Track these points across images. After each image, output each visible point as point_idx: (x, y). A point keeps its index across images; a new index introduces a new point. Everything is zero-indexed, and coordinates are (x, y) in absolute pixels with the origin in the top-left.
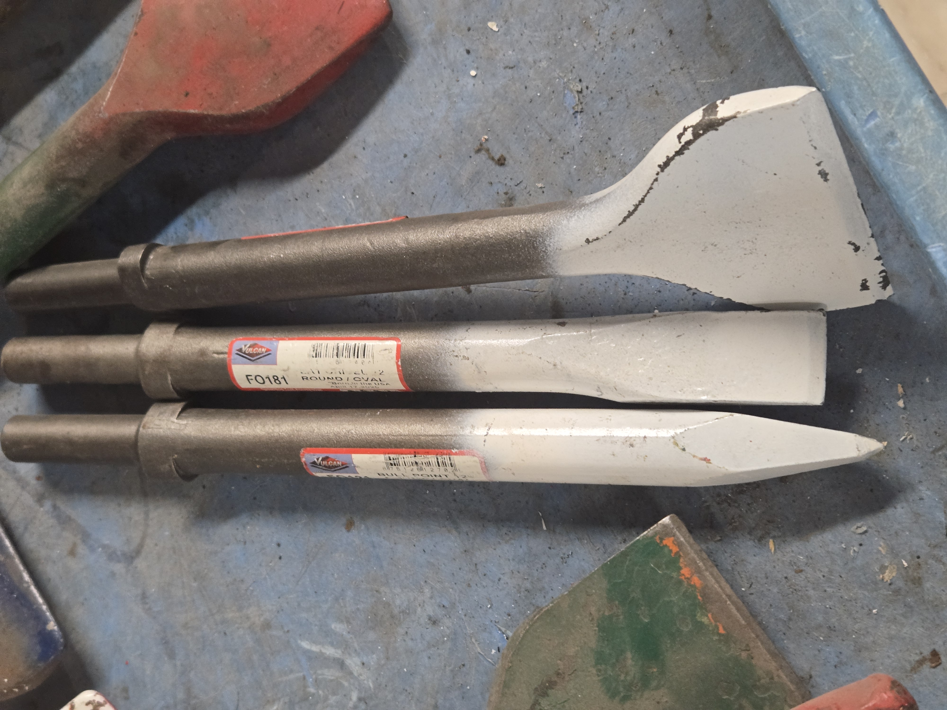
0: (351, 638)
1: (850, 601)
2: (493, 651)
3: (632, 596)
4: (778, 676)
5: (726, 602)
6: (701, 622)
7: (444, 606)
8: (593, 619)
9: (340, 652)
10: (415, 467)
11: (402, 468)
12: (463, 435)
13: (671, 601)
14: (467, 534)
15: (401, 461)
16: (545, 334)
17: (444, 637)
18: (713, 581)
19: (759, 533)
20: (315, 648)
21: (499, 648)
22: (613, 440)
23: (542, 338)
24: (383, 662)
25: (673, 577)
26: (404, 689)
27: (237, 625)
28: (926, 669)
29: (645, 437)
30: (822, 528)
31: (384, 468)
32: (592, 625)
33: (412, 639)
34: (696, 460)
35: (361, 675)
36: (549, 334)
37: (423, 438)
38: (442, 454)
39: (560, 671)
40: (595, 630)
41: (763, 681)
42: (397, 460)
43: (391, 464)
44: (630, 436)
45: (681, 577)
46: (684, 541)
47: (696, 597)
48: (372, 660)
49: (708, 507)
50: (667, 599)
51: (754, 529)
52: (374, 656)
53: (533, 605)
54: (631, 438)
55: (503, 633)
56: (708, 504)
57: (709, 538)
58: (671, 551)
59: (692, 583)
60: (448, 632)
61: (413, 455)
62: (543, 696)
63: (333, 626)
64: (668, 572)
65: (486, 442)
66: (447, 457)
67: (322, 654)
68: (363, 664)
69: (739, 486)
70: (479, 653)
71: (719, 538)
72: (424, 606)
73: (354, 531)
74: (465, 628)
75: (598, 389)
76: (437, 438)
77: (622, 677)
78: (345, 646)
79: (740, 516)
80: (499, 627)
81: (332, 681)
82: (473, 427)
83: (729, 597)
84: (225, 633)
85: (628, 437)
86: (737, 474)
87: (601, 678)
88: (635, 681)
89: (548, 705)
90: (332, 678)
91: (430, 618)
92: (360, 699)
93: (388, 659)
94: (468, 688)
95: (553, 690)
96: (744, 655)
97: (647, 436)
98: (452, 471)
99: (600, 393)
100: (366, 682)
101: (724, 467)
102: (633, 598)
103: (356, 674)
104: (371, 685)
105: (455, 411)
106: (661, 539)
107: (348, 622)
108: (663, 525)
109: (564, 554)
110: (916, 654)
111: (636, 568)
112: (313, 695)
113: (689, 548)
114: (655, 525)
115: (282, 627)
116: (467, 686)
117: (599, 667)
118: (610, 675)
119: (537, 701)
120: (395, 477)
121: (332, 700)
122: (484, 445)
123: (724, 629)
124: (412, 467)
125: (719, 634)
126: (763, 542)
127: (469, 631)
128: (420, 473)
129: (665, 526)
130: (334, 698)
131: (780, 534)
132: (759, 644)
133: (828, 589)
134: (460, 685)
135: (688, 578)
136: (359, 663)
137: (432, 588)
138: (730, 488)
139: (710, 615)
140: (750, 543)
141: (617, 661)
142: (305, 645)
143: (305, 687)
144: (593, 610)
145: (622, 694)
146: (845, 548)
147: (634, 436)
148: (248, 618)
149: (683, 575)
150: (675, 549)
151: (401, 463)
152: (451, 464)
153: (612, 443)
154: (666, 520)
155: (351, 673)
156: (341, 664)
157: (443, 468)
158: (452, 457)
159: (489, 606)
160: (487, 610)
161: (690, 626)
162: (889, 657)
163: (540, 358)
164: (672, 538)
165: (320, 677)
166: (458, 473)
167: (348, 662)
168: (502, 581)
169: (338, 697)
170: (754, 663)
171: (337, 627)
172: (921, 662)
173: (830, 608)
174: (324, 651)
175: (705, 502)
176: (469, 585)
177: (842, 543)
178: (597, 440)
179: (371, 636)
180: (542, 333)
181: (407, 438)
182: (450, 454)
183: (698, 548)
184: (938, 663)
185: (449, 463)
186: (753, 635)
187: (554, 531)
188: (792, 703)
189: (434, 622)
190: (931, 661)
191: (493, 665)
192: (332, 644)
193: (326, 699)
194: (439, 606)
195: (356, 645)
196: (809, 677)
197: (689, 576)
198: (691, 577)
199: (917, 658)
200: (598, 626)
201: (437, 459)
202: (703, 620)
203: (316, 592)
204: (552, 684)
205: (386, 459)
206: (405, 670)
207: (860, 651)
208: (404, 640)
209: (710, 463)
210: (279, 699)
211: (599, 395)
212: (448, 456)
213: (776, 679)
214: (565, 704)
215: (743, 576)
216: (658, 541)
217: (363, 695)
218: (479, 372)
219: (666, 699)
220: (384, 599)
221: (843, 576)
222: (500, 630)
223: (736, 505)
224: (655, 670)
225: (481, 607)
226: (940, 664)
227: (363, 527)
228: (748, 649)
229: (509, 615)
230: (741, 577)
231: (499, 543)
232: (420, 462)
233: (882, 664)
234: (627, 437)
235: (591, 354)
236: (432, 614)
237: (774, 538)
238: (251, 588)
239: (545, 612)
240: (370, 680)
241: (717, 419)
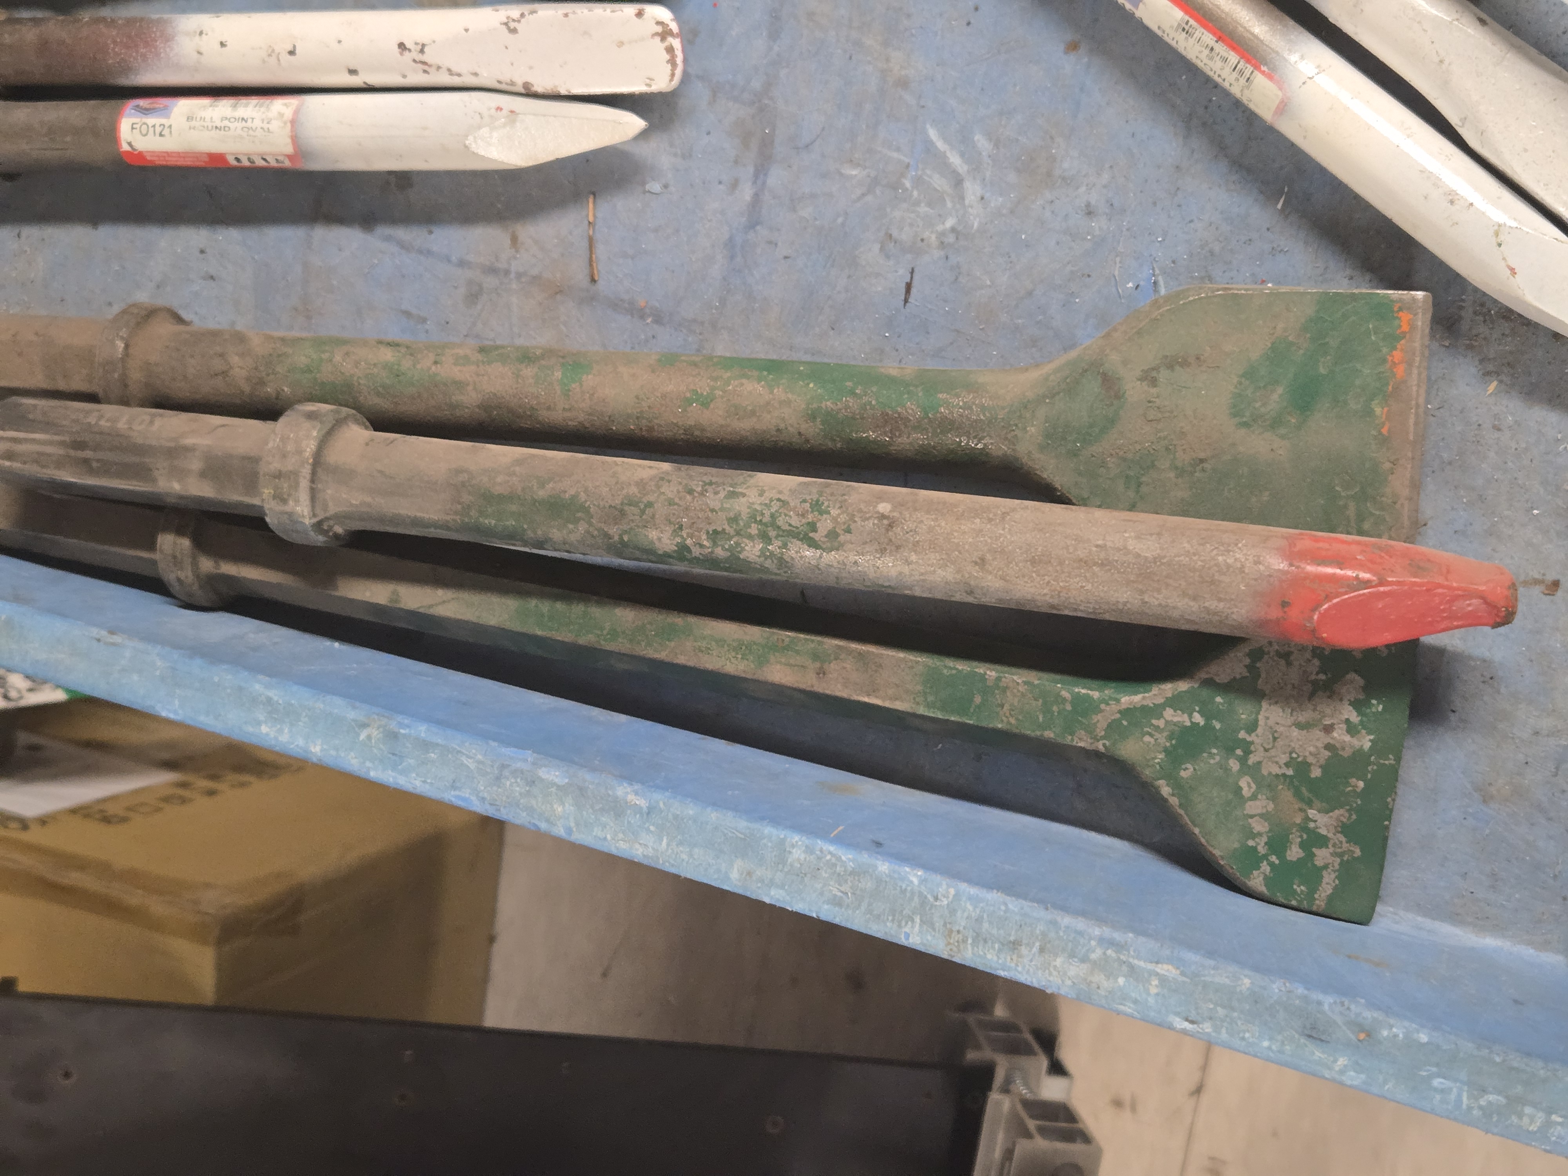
0: (988, 164)
1: (1522, 488)
2: (1130, 285)
3: (1327, 340)
4: (1402, 505)
5: (1412, 409)
6: (1373, 410)
7: (1112, 205)
8: (1273, 334)
9: (966, 168)
10: (1207, 52)
11: (1191, 41)
12: (1285, 59)
13: (1361, 371)
14: (1193, 153)
15: (1197, 34)
16: (1457, 20)
17: (1088, 234)
18: (1415, 383)
19: (1490, 367)
20: (940, 145)
21: (1138, 286)
22: (1437, 183)
23: (1451, 23)
24: (1004, 211)
25: (1380, 351)
26: (1008, 254)
27: (869, 58)
28: (1537, 590)
29: (1472, 204)
30: (1554, 406)
31: (1171, 27)
32: (1267, 338)
33: (1053, 212)
34: (1503, 264)
35: (972, 207)
36: (1461, 24)
37: (1240, 29)
38: (1248, 61)
39: (1202, 357)
40: (1267, 345)
41: (1384, 499)
42: (1194, 31)
43: (1184, 29)
44: (1458, 192)
45: (1388, 357)
46: (1420, 327)
47: (1387, 384)
48: (996, 201)
49: (1461, 308)
50: (1359, 366)
51: (1489, 359)
52: (1001, 199)
53: (1206, 271)
54: (1457, 194)
55: (1154, 275)
56: (1464, 304)
57: (1438, 336)
58: (1400, 326)
59: (1395, 370)
60: (1097, 232)
61: (1215, 39)
62: (1168, 368)
63: (976, 138)
64: (1381, 344)
65: (1305, 86)
66: (1250, 68)
67: (944, 156)
68: (982, 198)
69: (1511, 311)
70: (1114, 276)
71: (1447, 344)
72: (1091, 189)
73: (1072, 57)
74: (1119, 242)
75: (1464, 120)
76: (1256, 41)
77: (1257, 405)
78: (976, 168)
79: (1485, 339)
80: (1155, 266)
81: (936, 190)
82: (1302, 57)
83: (1418, 406)
84: (850, 58)
85: (1455, 191)
86: (1529, 305)
87: (1236, 391)
88: (1266, 417)
89: (1167, 379)
90: (939, 188)
91: (1088, 205)
92: (953, 230)
93: (1012, 212)
94: (1077, 300)
95: (1181, 369)
96: (1387, 465)
97: (1474, 204)
98: (1243, 87)
99: (1460, 124)
100: (972, 218)
101: (1523, 290)
102: (1328, 343)
103: (967, 202)
104: (976, 225)
105: (1292, 23)
106: (1401, 309)
107: (997, 145)
108: (1413, 297)
109: (1278, 246)
110: (1540, 573)
111: (1353, 318)
112: (905, 190)
113: (1419, 336)
114: (1406, 292)
115: (920, 97)
116: (1077, 298)
117: (1243, 380)
118: (1247, 395)
119: (1159, 367)
120: (1173, 44)
121: (923, 209)
122: (1300, 87)
123: (1389, 431)
124: (1203, 49)
125: (1380, 433)
126: (1487, 378)
127: (1120, 249)
128: (1206, 61)
129: (1414, 299)
130: (927, 209)
131: (1509, 382)
132: (1409, 466)
133: (1510, 464)
134: (1070, 292)
135: (1394, 363)
136: (979, 195)
137: (1113, 178)
138: (1499, 305)
139: (1386, 409)
140: (1473, 370)
141: (1265, 387)
142: (932, 134)
143: (903, 175)
144: (1281, 326)
145: (1244, 419)
146: (1559, 440)
147: (1462, 195)
148: (888, 60)
149: (1393, 356)
150: (1405, 328)
151: (1195, 36)
152: (1249, 79)
153: (1434, 184)
154: (1420, 294)
155: (962, 198)
156: (958, 182)
157: (1236, 76)
158: (1256, 72)
159: (1160, 239)
160: (1154, 242)
161: (1359, 406)
162: (1512, 558)
163: (1433, 42)
164: (1411, 316)
165: (925, 178)
166: (1246, 92)
167: (968, 185)
168: (1192, 225)
169: (931, 211)
170: (1390, 478)
171: (981, 141)
172: (1536, 582)
173: (1496, 481)
174: (949, 154)
175: (1463, 301)
176: (1155, 204)
177: (1560, 433)
178: (1421, 171)
179: (1012, 177)
180: (1455, 16)
181: (1223, 16)
182: (1257, 67)
183: (1427, 343)
184: (1551, 593)
185: (1248, 76)
186: (1410, 454)
187: (1286, 217)
188: (1393, 535)
189: (1090, 212)
190: (1548, 587)
191: (1120, 297)
192: (962, 155)
193: (917, 203)
194: (1107, 202)
195: (988, 174)
196: (1423, 523)
197: (1397, 362)
198: (1399, 363)
199: (1537, 576)
200: (1273, 344)
201: (1239, 62)
202: (1376, 409)
203: (982, 89)
204: (1185, 364)
205: (1182, 19)
206: (1023, 237)
207: (1490, 535)
208: (1044, 208)
209: (1514, 277)
210: (865, 168)
211: (1456, 124)
212: (1252, 69)
213: (1398, 506)
214: (1184, 389)
215: (1440, 394)
216: (1396, 309)
217: (960, 228)
218: (1355, 6)
219: (1282, 453)
220: (1054, 151)
221: (1534, 462)
222: (1153, 269)
223: (1491, 326)
224: (1293, 421)
225: (1150, 234)
226: (1553, 595)
227: (1086, 60)
228: (1395, 463)
229: (1174, 262)
230: (1437, 395)
231: (1220, 186)
232: (1217, 52)
233: (1501, 560)
234: (1453, 191)
235: (1487, 78)
236: (1093, 202)
237: (1501, 382)
238: (913, 31)
239: (1233, 294)
240: (978, 219)
241: (1556, 239)
